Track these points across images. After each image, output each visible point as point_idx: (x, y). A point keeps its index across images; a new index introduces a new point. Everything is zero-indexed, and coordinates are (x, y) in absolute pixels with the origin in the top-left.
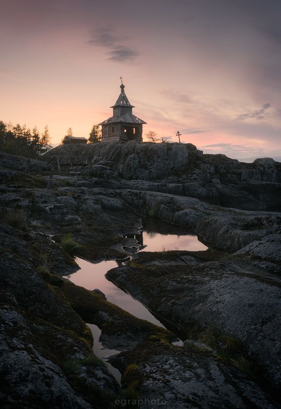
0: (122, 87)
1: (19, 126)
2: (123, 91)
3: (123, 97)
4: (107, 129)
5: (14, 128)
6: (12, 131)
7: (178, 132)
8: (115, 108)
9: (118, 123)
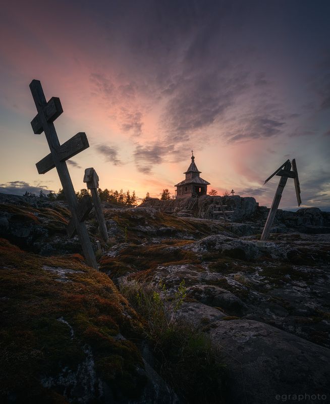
0: (193, 158)
1: (117, 192)
2: (193, 161)
3: (193, 165)
4: (181, 189)
5: (114, 193)
6: (113, 195)
7: (233, 191)
8: (186, 173)
9: (191, 183)
